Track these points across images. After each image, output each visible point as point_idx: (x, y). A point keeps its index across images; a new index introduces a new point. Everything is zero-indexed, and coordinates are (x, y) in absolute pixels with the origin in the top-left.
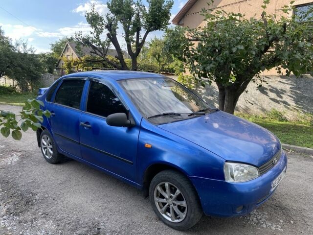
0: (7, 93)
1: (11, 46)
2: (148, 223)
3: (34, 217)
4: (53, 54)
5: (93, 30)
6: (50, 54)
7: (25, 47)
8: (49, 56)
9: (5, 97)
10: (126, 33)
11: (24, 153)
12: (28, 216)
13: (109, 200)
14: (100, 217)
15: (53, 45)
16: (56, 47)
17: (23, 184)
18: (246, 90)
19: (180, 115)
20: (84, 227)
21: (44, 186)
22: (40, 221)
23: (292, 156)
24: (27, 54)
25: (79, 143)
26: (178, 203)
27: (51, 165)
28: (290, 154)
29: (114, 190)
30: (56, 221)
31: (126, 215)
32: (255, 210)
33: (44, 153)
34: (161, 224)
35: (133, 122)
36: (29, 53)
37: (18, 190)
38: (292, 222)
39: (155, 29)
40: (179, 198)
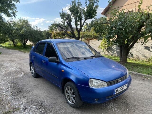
0: (29, 48)
1: (31, 28)
2: (62, 103)
3: (20, 97)
4: (49, 30)
5: (62, 20)
6: (48, 30)
7: (37, 28)
8: (47, 32)
9: (28, 50)
10: (75, 21)
11: (26, 73)
12: (19, 96)
13: (51, 93)
14: (44, 99)
15: (49, 27)
16: (50, 28)
17: (21, 85)
18: (133, 47)
19: (80, 58)
20: (36, 103)
21: (28, 86)
22: (22, 99)
23: (148, 81)
24: (38, 31)
25: (42, 69)
26: (73, 96)
27: (34, 78)
28: (147, 80)
29: (54, 90)
30: (27, 99)
31: (55, 100)
32: (113, 103)
33: (32, 73)
34: (67, 105)
35: (59, 61)
36: (39, 30)
37: (18, 87)
38: (128, 110)
39: (89, 18)
40: (73, 94)
